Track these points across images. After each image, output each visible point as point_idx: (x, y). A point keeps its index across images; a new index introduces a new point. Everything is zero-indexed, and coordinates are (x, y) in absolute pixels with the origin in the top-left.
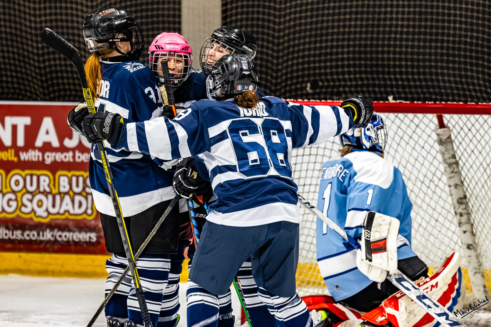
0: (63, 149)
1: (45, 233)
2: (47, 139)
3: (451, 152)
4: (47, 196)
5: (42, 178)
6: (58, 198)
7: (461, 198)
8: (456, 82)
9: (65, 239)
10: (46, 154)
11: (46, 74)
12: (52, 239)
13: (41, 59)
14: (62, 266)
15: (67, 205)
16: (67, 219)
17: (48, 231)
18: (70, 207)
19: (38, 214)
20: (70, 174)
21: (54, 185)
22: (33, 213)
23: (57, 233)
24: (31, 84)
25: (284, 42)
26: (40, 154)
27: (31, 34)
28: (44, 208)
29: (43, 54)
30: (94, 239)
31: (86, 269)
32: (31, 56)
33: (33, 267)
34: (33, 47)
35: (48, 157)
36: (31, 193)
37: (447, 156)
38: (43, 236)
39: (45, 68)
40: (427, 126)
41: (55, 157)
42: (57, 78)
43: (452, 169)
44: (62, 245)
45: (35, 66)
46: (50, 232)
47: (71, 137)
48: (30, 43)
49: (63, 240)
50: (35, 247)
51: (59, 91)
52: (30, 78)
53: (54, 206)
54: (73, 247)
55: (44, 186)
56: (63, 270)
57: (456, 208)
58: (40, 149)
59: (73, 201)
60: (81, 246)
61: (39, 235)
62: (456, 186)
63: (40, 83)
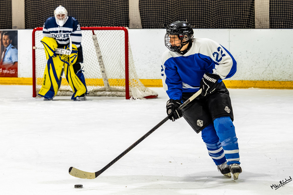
3: (97, 43)
7: (100, 57)
37: (95, 44)
40: (89, 34)
43: (97, 48)
57: (99, 60)
62: (98, 53)
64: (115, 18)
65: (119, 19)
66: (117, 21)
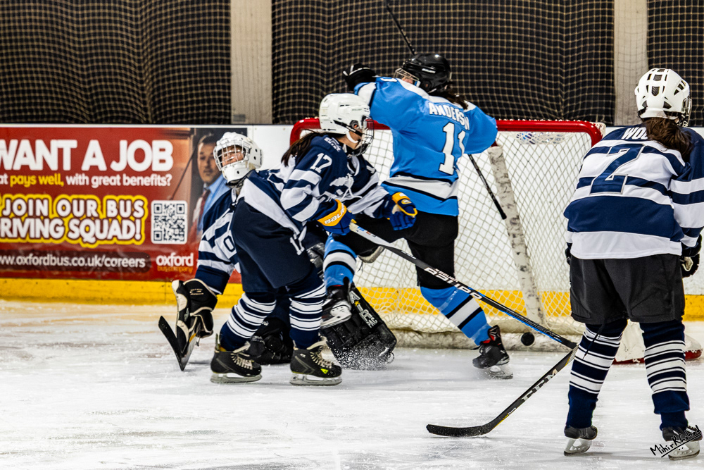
0: (110, 172)
1: (93, 259)
2: (94, 162)
3: (504, 172)
4: (94, 221)
5: (89, 203)
6: (106, 222)
7: (514, 219)
8: (511, 99)
9: (114, 265)
10: (94, 178)
11: (92, 95)
12: (100, 265)
13: (86, 80)
14: (111, 293)
15: (115, 230)
16: (115, 244)
17: (96, 257)
18: (118, 233)
19: (85, 240)
20: (117, 198)
21: (102, 210)
22: (80, 239)
23: (105, 259)
24: (77, 106)
25: (334, 60)
26: (87, 178)
27: (75, 55)
28: (91, 233)
29: (88, 76)
30: (143, 265)
31: (134, 296)
32: (76, 77)
33: (81, 294)
34: (77, 68)
35: (95, 180)
36: (78, 218)
37: (499, 175)
38: (91, 262)
39: (90, 89)
41: (102, 180)
42: (103, 100)
43: (505, 189)
44: (110, 271)
45: (80, 88)
46: (98, 258)
47: (118, 161)
48: (74, 64)
49: (111, 266)
50: (83, 273)
51: (106, 112)
52: (75, 100)
53: (101, 231)
54: (122, 274)
55: (91, 211)
56: (112, 297)
57: (509, 229)
58: (87, 173)
59: (121, 226)
60: (130, 271)
61: (86, 261)
62: (509, 205)
63: (86, 106)
64: (566, 88)
65: (578, 93)
66: (572, 101)
